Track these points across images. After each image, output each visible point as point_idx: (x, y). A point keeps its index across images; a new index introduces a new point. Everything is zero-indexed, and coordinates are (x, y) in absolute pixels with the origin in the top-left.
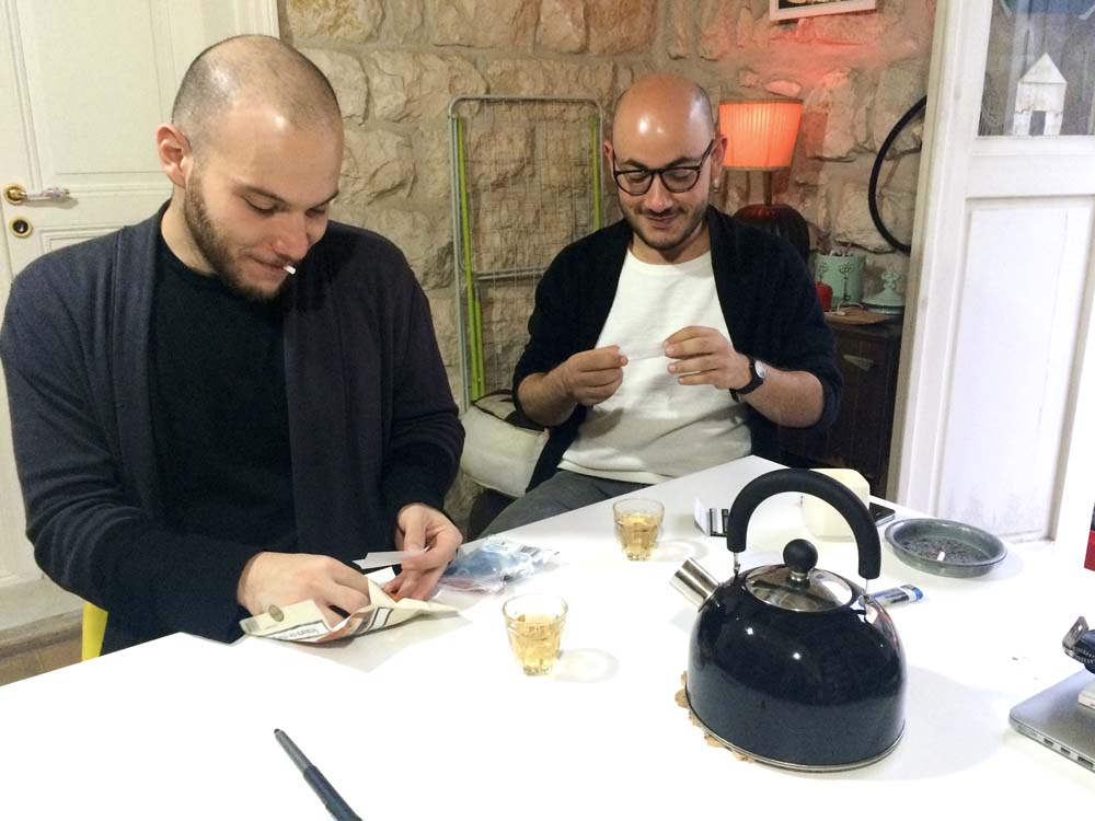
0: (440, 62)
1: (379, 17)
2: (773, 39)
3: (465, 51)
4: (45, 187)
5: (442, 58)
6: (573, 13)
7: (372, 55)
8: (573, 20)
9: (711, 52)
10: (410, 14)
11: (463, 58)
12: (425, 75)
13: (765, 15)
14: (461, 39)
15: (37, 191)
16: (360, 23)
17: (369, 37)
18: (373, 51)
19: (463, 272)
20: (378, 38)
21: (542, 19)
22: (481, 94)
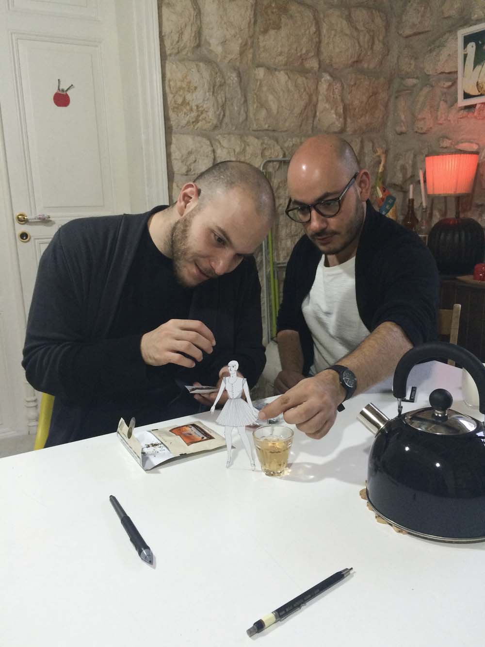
0: (256, 140)
1: (221, 116)
2: (461, 118)
3: (271, 134)
4: (38, 214)
5: (258, 138)
6: (336, 110)
7: (217, 138)
8: (336, 114)
9: (422, 128)
10: (239, 114)
11: (270, 138)
12: (248, 148)
13: (455, 104)
14: (269, 127)
15: (33, 217)
16: (211, 119)
17: (216, 127)
18: (217, 135)
19: (268, 262)
20: (221, 127)
21: (318, 114)
22: (281, 157)
